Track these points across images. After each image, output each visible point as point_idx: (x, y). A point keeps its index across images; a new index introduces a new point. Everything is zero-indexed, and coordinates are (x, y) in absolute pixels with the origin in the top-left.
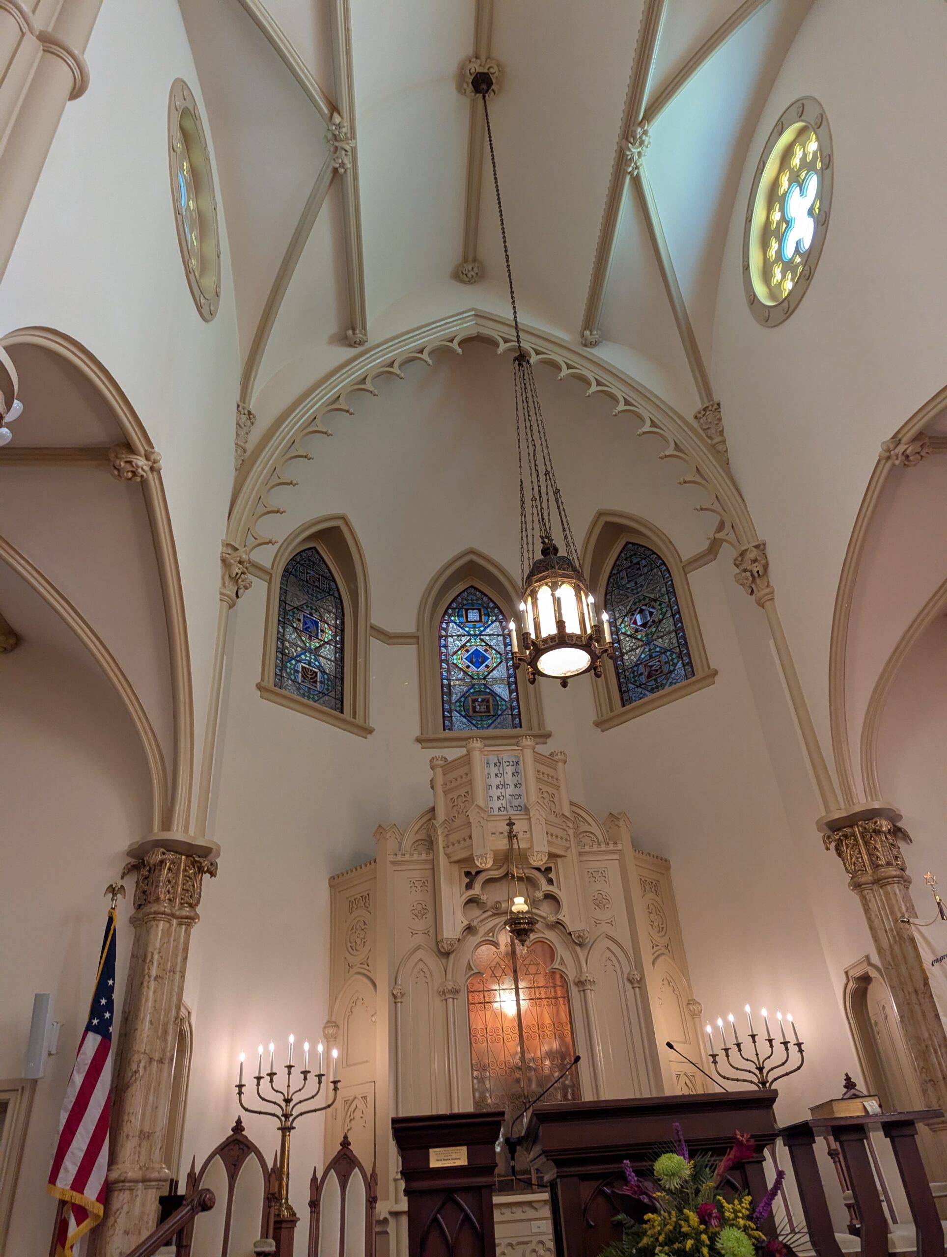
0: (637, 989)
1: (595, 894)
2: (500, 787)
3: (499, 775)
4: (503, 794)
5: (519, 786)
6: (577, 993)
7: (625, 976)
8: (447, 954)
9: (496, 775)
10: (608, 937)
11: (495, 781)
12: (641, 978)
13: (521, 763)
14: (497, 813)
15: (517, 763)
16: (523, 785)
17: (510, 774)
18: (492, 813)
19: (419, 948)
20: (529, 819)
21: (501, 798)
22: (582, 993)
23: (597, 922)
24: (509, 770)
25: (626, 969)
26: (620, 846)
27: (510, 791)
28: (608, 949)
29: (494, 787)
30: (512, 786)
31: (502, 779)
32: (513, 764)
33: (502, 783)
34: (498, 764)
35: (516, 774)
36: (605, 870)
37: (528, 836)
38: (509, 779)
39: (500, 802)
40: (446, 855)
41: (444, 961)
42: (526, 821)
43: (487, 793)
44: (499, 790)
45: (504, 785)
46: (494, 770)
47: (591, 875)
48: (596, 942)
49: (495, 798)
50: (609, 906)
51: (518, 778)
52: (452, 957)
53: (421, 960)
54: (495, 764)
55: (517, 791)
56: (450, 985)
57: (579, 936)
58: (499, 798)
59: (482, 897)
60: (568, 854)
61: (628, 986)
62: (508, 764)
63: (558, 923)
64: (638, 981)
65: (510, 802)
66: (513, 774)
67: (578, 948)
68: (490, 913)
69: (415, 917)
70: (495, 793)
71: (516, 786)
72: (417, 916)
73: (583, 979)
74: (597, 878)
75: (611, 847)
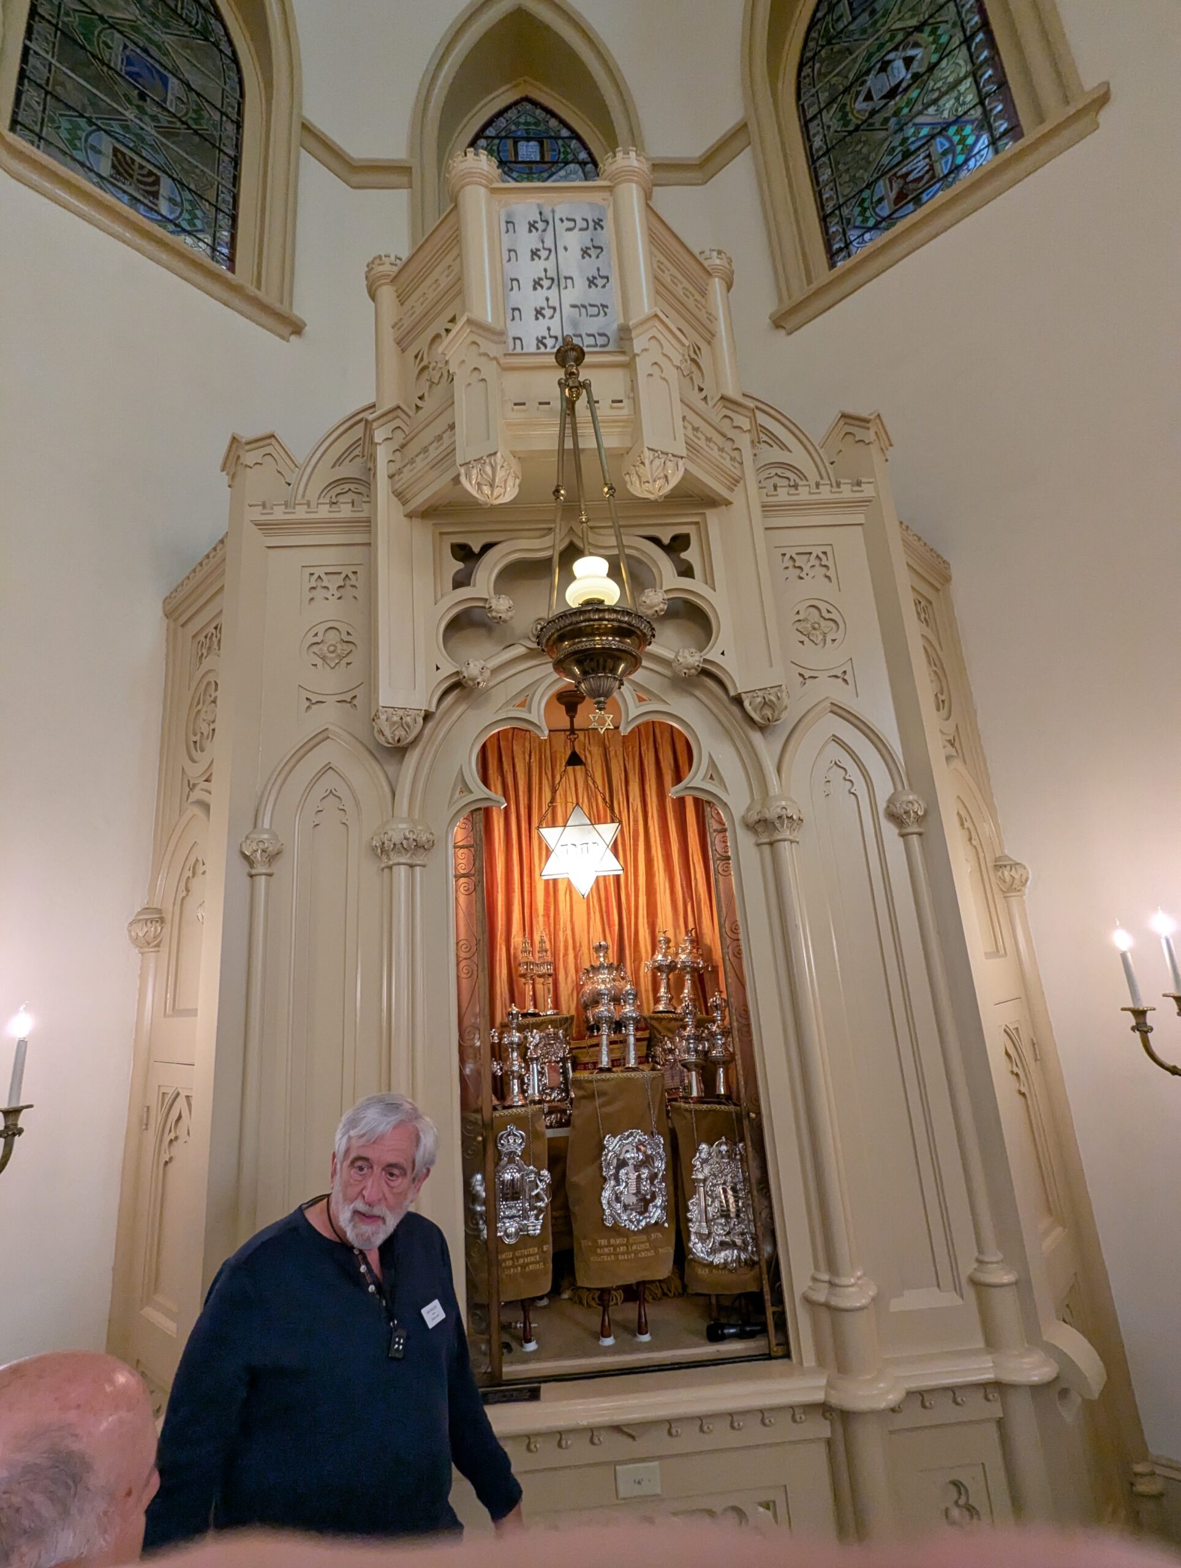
0: (915, 839)
1: (802, 607)
2: (546, 283)
3: (543, 254)
4: (554, 302)
5: (600, 282)
6: (754, 851)
7: (882, 806)
8: (399, 751)
9: (535, 254)
10: (839, 711)
11: (528, 270)
12: (926, 812)
13: (609, 223)
14: (533, 349)
15: (598, 224)
16: (614, 281)
17: (575, 251)
18: (518, 350)
19: (322, 737)
20: (630, 366)
21: (548, 312)
22: (766, 849)
23: (807, 674)
24: (574, 241)
25: (884, 789)
26: (868, 491)
27: (573, 294)
28: (836, 739)
29: (527, 284)
30: (581, 283)
31: (550, 265)
32: (584, 225)
33: (552, 273)
34: (540, 225)
35: (592, 252)
36: (828, 549)
37: (625, 412)
38: (571, 262)
39: (543, 323)
40: (398, 495)
41: (391, 769)
42: (620, 373)
43: (505, 298)
44: (541, 293)
45: (557, 281)
46: (527, 241)
47: (790, 564)
48: (806, 720)
49: (529, 314)
50: (839, 636)
51: (599, 263)
52: (412, 758)
53: (329, 768)
54: (532, 226)
55: (595, 295)
56: (399, 830)
57: (765, 703)
58: (539, 313)
59: (494, 603)
60: (737, 497)
61: (890, 830)
62: (571, 224)
63: (705, 672)
64: (919, 820)
65: (575, 324)
66: (585, 252)
67: (756, 737)
68: (519, 650)
69: (319, 662)
70: (529, 299)
71: (592, 282)
72: (324, 658)
73: (771, 814)
74: (806, 569)
75: (847, 492)
